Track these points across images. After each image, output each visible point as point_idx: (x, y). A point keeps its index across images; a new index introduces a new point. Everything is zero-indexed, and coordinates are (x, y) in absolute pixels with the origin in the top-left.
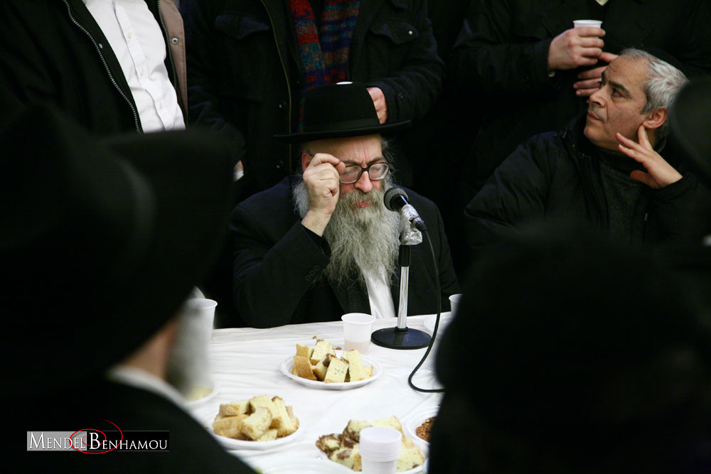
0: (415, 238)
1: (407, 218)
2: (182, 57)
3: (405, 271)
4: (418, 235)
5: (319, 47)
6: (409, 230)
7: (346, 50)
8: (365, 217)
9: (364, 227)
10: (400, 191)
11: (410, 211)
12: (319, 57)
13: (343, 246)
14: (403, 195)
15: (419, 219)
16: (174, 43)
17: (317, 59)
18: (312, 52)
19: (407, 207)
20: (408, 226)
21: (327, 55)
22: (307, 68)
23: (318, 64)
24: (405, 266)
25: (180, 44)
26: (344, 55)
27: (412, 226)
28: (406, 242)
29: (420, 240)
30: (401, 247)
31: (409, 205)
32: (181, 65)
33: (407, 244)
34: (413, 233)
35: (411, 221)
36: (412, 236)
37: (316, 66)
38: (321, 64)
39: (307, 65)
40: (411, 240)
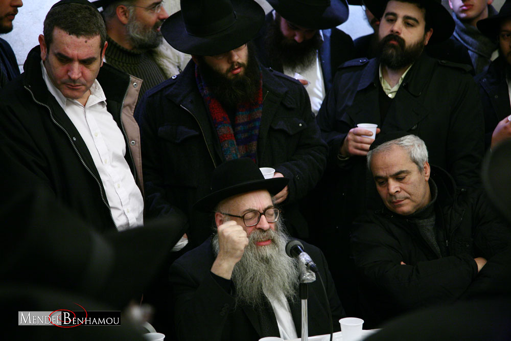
0: (310, 277)
1: (303, 263)
2: (138, 155)
3: (304, 303)
4: (312, 275)
5: (235, 143)
6: (305, 272)
7: (255, 143)
8: (266, 253)
9: (266, 261)
10: (297, 242)
11: (305, 258)
12: (235, 150)
13: (254, 275)
14: (299, 245)
15: (312, 263)
16: (132, 144)
17: (234, 151)
18: (230, 146)
19: (303, 255)
20: (304, 268)
21: (241, 147)
22: (227, 159)
23: (235, 155)
24: (304, 299)
25: (137, 145)
26: (254, 146)
27: (307, 269)
28: (304, 280)
29: (314, 279)
30: (300, 284)
31: (304, 253)
32: (138, 160)
33: (305, 282)
34: (309, 274)
35: (306, 265)
36: (308, 276)
37: (234, 157)
38: (237, 155)
39: (227, 157)
40: (308, 279)
